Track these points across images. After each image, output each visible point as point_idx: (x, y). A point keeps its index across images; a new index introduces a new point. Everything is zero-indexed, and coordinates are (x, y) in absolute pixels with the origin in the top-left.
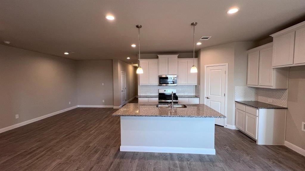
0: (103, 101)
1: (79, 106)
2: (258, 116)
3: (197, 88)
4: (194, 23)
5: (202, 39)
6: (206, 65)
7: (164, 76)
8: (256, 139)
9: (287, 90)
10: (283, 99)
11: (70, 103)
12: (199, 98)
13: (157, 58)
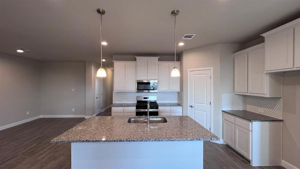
0: (73, 110)
1: (41, 116)
2: (252, 131)
3: (180, 95)
4: (175, 11)
5: (185, 37)
6: (189, 69)
7: (146, 81)
8: (250, 159)
9: (281, 99)
10: (277, 109)
11: (28, 113)
12: (181, 107)
13: (135, 60)
